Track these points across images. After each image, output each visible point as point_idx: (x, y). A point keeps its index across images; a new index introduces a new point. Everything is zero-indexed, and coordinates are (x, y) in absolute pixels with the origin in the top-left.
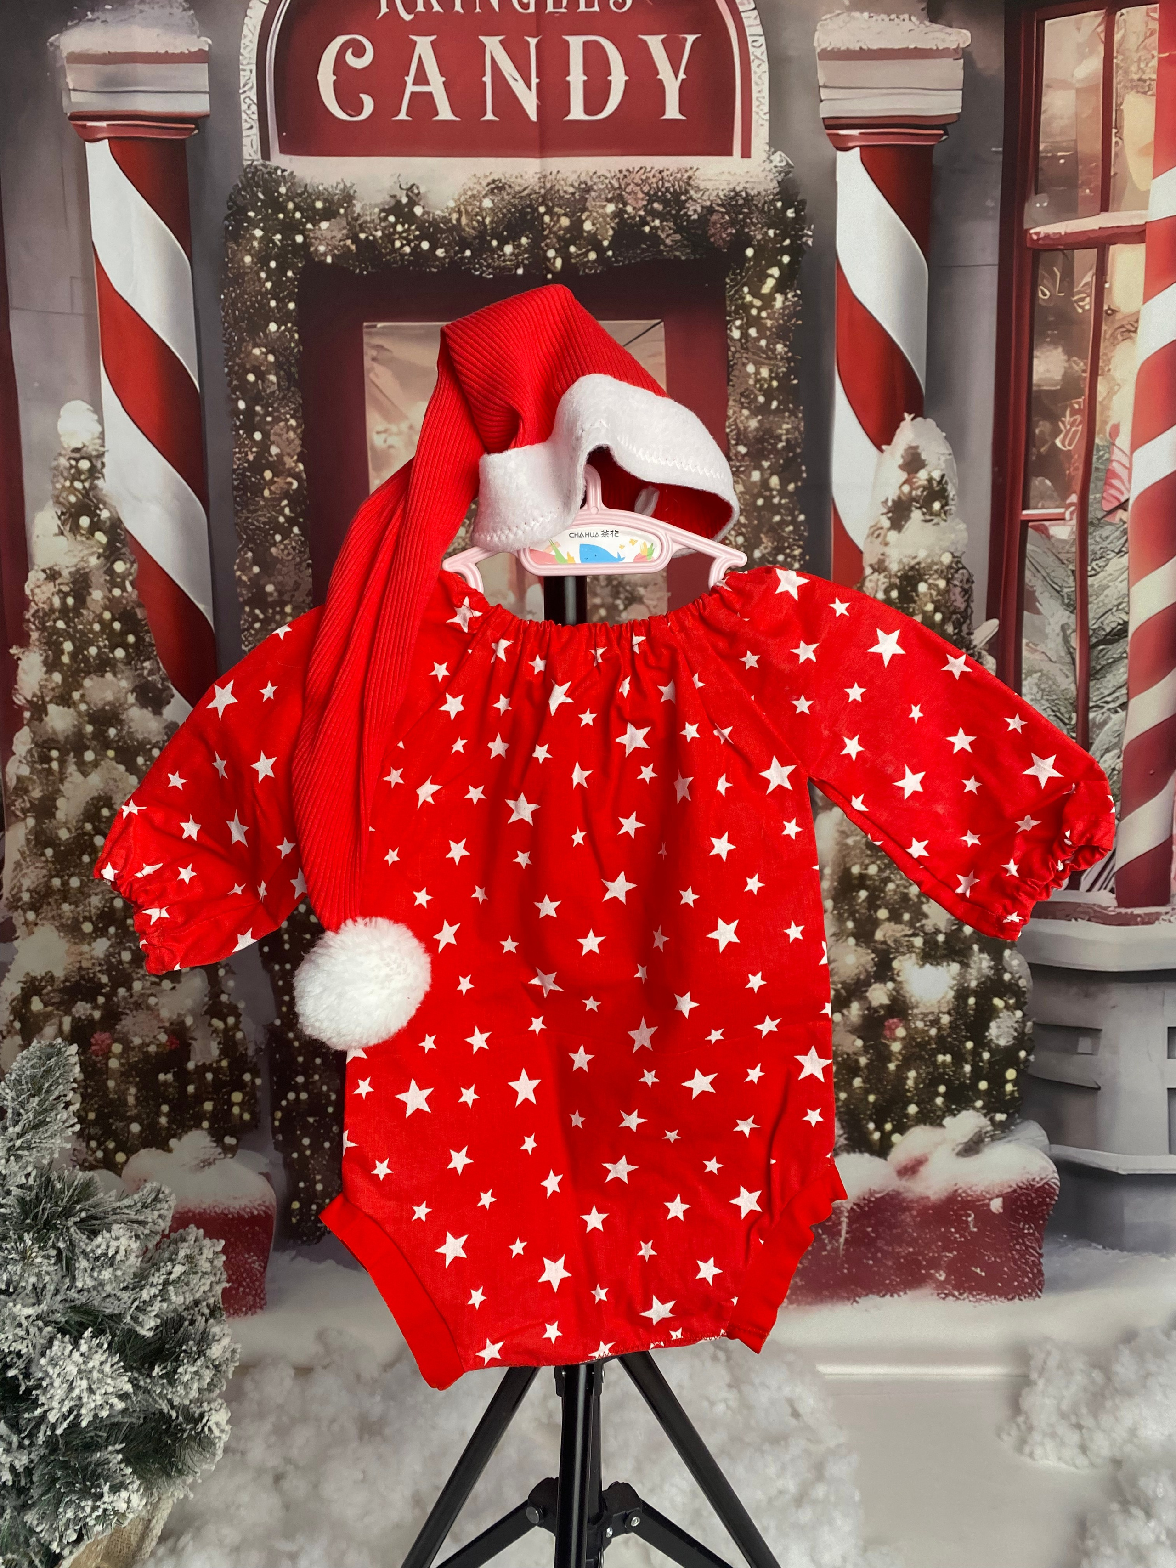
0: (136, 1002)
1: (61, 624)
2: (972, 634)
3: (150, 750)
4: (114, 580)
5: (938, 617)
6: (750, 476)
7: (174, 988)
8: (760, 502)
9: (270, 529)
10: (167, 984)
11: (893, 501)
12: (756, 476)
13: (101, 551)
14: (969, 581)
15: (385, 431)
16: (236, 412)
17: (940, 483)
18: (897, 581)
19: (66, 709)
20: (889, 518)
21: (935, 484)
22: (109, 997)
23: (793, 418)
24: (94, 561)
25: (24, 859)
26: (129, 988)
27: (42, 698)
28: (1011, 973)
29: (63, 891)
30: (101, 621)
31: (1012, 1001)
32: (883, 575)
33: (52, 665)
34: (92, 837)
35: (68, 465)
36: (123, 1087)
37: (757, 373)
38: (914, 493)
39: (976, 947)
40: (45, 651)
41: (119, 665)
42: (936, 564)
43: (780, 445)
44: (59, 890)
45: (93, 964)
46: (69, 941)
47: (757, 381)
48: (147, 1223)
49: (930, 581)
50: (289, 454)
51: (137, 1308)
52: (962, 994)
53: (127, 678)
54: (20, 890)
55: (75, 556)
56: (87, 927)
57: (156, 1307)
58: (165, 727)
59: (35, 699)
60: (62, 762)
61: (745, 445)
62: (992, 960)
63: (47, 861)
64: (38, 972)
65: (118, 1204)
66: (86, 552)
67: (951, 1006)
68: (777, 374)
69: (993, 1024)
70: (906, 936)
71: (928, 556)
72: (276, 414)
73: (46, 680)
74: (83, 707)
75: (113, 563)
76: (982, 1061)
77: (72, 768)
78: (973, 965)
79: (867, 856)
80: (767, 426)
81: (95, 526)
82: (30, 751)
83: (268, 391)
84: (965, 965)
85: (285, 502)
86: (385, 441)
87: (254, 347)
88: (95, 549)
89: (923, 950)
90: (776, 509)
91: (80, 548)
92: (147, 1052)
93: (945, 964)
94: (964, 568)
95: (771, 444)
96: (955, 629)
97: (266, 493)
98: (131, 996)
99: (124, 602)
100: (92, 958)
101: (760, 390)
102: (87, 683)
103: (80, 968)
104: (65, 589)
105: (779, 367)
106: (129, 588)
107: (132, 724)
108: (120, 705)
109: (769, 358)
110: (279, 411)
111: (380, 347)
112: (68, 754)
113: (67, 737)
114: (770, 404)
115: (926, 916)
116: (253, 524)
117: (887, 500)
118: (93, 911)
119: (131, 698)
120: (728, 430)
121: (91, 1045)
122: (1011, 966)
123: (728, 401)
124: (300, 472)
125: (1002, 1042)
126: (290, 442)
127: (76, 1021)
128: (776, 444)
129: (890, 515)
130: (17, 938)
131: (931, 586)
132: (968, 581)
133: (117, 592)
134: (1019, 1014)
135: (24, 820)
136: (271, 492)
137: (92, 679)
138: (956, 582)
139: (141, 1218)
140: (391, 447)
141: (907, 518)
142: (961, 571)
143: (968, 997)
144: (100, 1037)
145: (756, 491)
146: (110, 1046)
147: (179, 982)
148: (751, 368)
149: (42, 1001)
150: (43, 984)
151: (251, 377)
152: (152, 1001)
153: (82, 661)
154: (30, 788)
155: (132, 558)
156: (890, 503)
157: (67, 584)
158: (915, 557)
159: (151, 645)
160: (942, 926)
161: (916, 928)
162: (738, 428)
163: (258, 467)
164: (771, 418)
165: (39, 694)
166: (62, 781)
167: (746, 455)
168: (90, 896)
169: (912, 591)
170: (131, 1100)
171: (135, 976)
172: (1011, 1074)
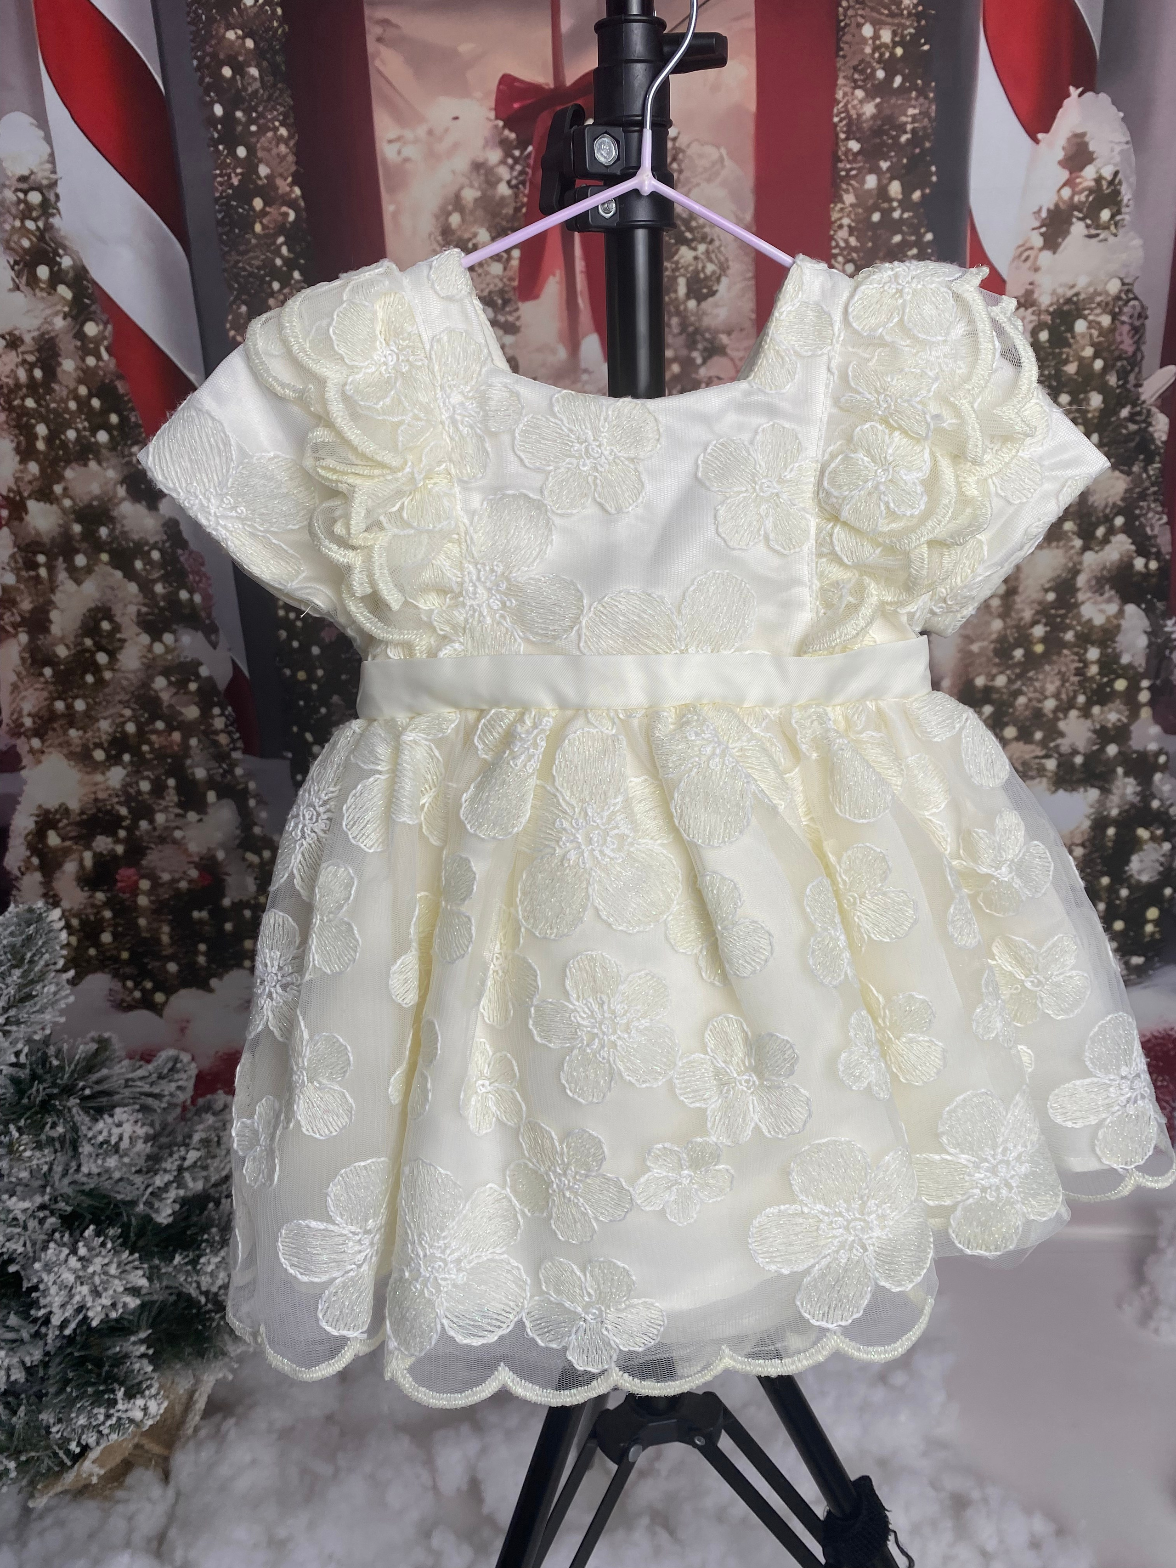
0: (160, 837)
1: (30, 403)
2: (1140, 385)
3: (149, 552)
4: (86, 347)
5: (1098, 364)
6: (863, 182)
7: (200, 820)
8: (876, 217)
9: (266, 275)
10: (192, 816)
11: (1049, 210)
12: (871, 182)
13: (66, 309)
14: (1142, 316)
15: (399, 139)
16: (212, 120)
17: (1111, 183)
18: (1048, 319)
19: (48, 505)
20: (1042, 234)
21: (1105, 184)
22: (130, 830)
23: (921, 100)
24: (59, 323)
25: (21, 680)
26: (152, 821)
27: (19, 493)
28: (1161, 800)
29: (69, 715)
30: (77, 398)
31: (1159, 832)
32: (1030, 310)
33: (26, 453)
34: (93, 654)
35: (15, 198)
36: (155, 925)
37: (876, 36)
38: (1076, 199)
39: (1120, 770)
40: (16, 436)
41: (104, 451)
42: (1100, 294)
43: (904, 138)
44: (63, 715)
45: (110, 795)
46: (80, 771)
47: (876, 49)
48: (164, 1096)
49: (1091, 318)
50: (281, 175)
51: (152, 1193)
52: (1100, 823)
53: (114, 467)
54: (20, 715)
55: (36, 317)
56: (99, 755)
57: (173, 1194)
58: (165, 525)
59: (11, 495)
60: (51, 568)
61: (858, 140)
62: (1139, 784)
63: (46, 682)
64: (52, 804)
65: (130, 1076)
66: (48, 312)
67: (1086, 837)
68: (903, 37)
69: (1135, 859)
70: (1036, 757)
71: (1090, 284)
72: (262, 121)
73: (22, 471)
74: (67, 503)
75: (82, 325)
76: (1118, 898)
77: (62, 575)
78: (1115, 791)
79: (996, 665)
80: (888, 112)
81: (56, 278)
82: (13, 556)
83: (250, 90)
84: (1105, 791)
85: (281, 240)
86: (399, 152)
87: (227, 29)
88: (59, 307)
89: (1056, 774)
90: (896, 226)
91: (41, 306)
92: (178, 889)
93: (1082, 790)
94: (1136, 298)
95: (892, 138)
96: (1119, 380)
97: (258, 228)
98: (155, 829)
99: (101, 373)
100: (107, 789)
101: (879, 61)
102: (69, 473)
103: (96, 800)
104: (31, 358)
105: (905, 27)
106: (105, 356)
107: (124, 522)
108: (110, 500)
109: (892, 15)
110: (265, 118)
111: (386, 23)
112: (56, 559)
113: (53, 539)
114: (892, 81)
115: (1062, 735)
116: (244, 269)
117: (1040, 210)
118: (104, 737)
119: (121, 491)
120: (836, 120)
121: (116, 881)
122: (1161, 791)
123: (837, 80)
124: (296, 199)
125: (1145, 878)
126: (282, 158)
127: (98, 856)
128: (899, 137)
129: (1044, 230)
130: (24, 768)
131: (1091, 325)
132: (1140, 316)
133: (91, 361)
134: (1167, 846)
135: (15, 635)
136: (264, 227)
137: (73, 469)
138: (1124, 318)
139: (156, 1090)
140: (407, 160)
141: (1065, 233)
142: (1132, 303)
143: (1106, 827)
144: (125, 873)
145: (871, 202)
146: (136, 883)
147: (205, 813)
148: (868, 31)
149: (59, 835)
150: (58, 817)
151: (227, 72)
152: (178, 834)
153: (59, 448)
154: (18, 599)
155: (105, 317)
156: (1044, 214)
157: (31, 352)
158: (1073, 287)
159: (137, 426)
160: (1081, 746)
161: (1049, 749)
162: (849, 116)
163: (245, 192)
164: (893, 101)
165: (15, 488)
166: (53, 590)
167: (859, 152)
168: (98, 720)
169: (1067, 331)
170: (165, 939)
171: (156, 808)
172: (1153, 913)
